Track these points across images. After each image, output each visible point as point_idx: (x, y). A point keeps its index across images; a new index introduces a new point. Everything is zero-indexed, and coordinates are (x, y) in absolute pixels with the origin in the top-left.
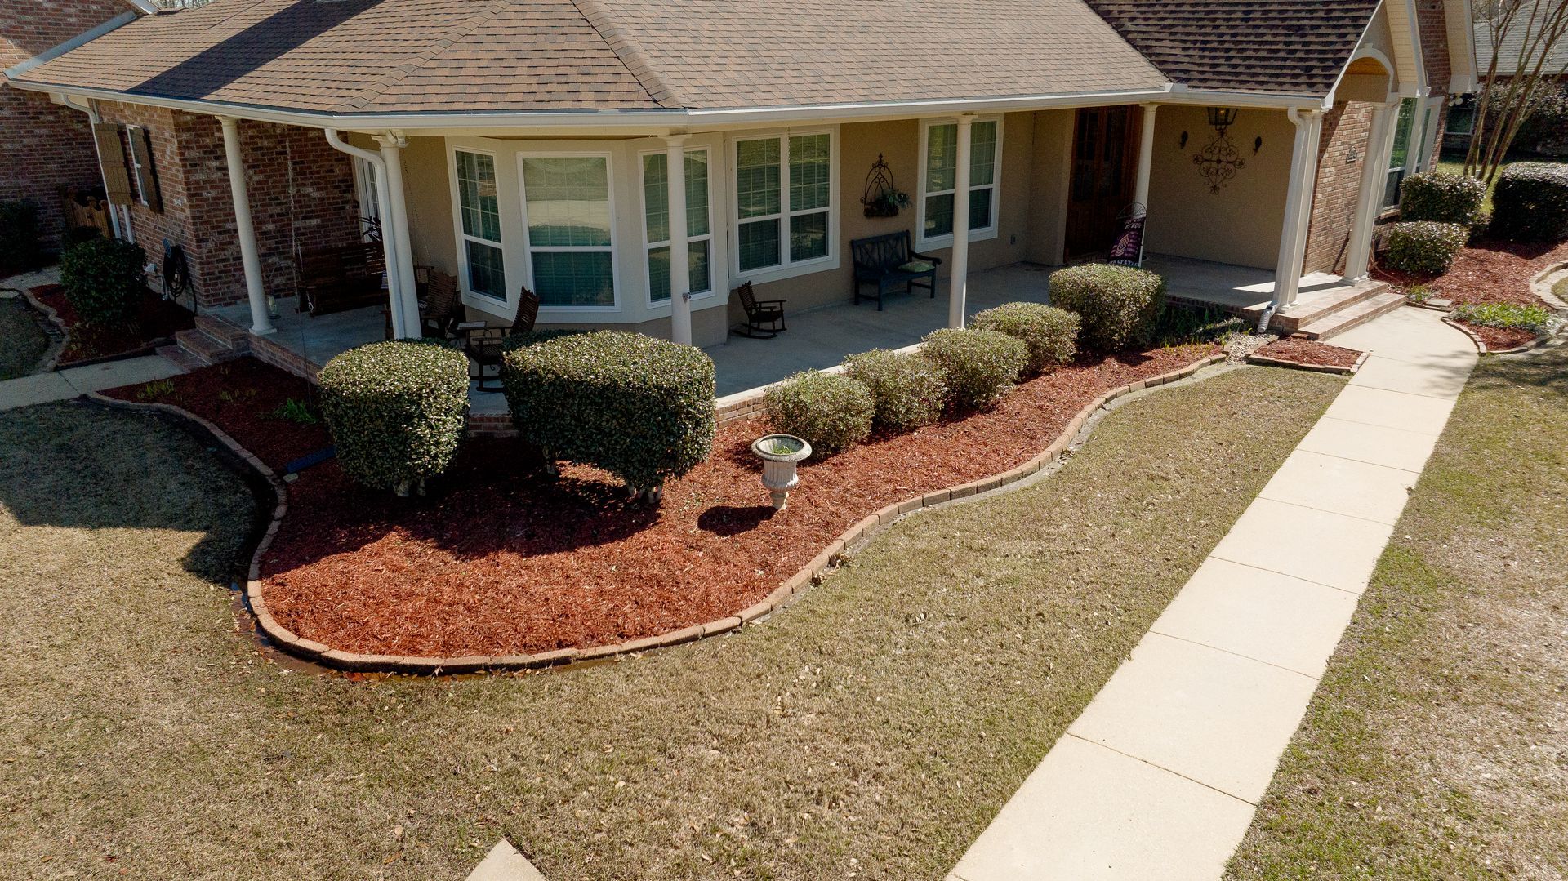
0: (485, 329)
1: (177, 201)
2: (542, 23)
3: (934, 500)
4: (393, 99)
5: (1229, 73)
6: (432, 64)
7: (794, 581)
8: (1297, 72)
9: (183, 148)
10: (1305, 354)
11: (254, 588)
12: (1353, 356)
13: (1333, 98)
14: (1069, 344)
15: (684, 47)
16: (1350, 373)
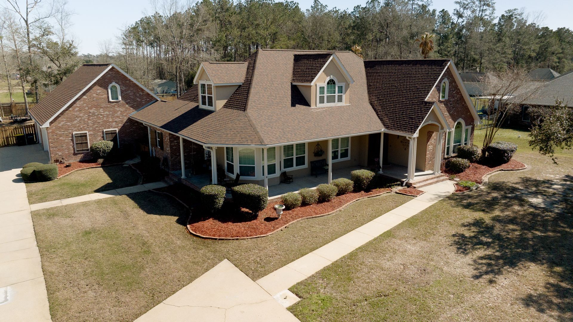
0: (229, 180)
1: (168, 149)
2: (243, 126)
3: (309, 218)
4: (215, 141)
5: (397, 127)
6: (223, 134)
7: (278, 230)
8: (410, 128)
9: (170, 138)
10: (409, 191)
11: (188, 226)
12: (420, 192)
13: (416, 135)
14: (351, 187)
15: (269, 130)
16: (416, 196)
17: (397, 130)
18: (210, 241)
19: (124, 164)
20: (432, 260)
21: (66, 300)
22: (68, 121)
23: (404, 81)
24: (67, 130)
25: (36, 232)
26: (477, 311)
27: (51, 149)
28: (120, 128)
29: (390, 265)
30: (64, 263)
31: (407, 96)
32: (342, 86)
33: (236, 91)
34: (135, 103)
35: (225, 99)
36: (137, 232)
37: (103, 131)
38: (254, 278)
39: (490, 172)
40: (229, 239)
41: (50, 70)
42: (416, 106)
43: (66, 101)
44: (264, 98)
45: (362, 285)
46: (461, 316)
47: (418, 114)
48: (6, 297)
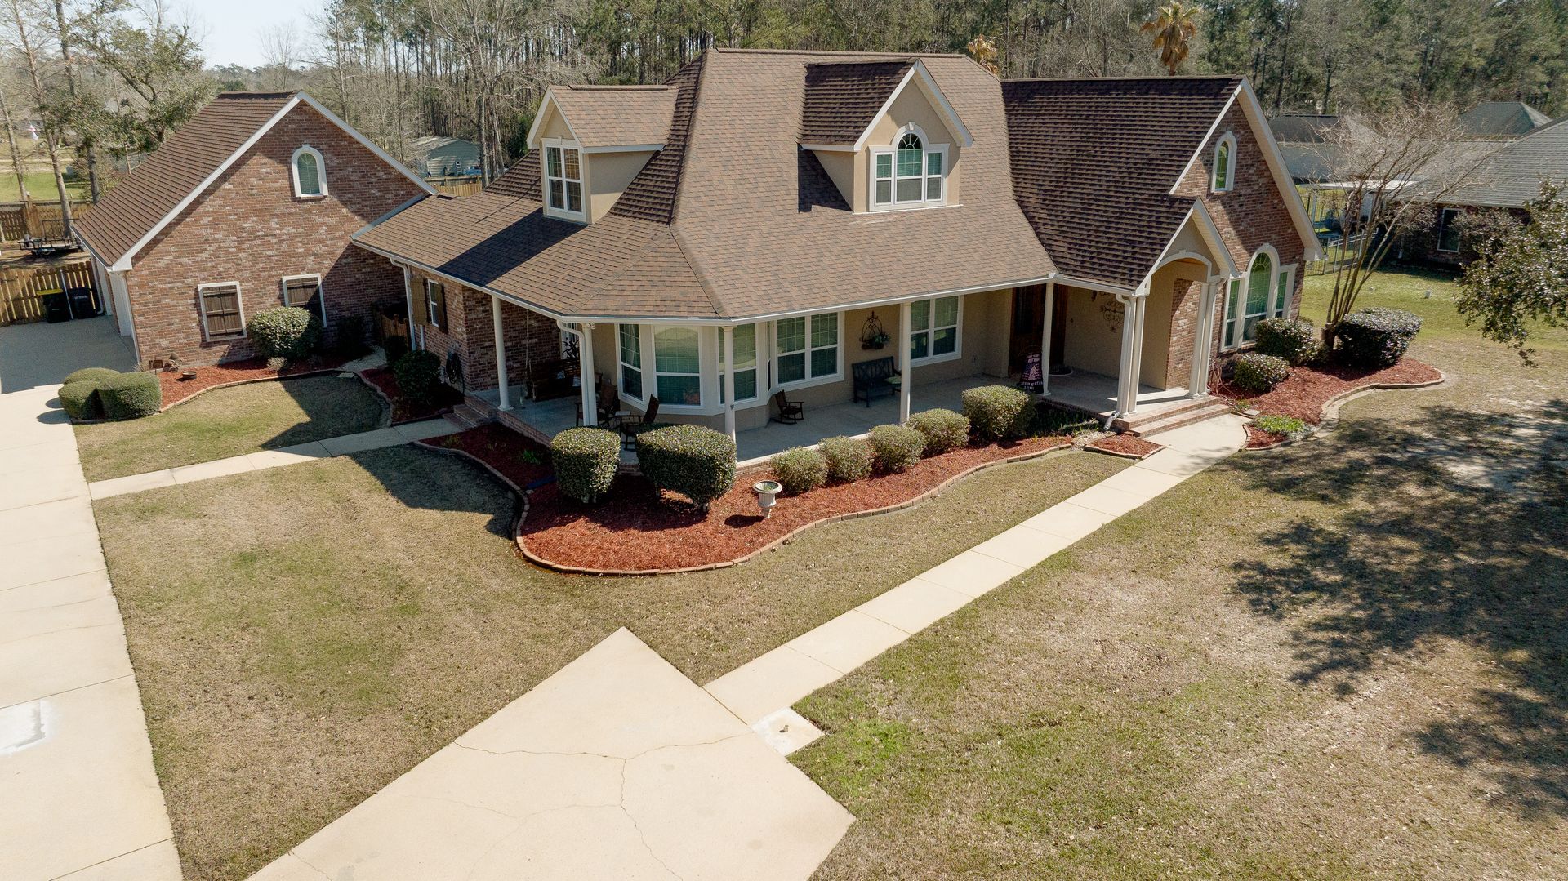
0: (630, 416)
1: (459, 329)
2: (665, 264)
3: (847, 518)
4: (590, 308)
5: (1090, 268)
6: (610, 288)
7: (762, 549)
8: (1125, 271)
9: (465, 300)
10: (1121, 445)
11: (520, 540)
12: (1152, 448)
13: (1143, 289)
14: (963, 435)
15: (737, 277)
16: (1140, 459)
17: (1090, 276)
18: (580, 580)
19: (341, 372)
20: (1180, 630)
21: (196, 736)
22: (182, 254)
23: (1113, 139)
24: (179, 277)
25: (109, 555)
26: (1296, 766)
27: (138, 331)
28: (327, 271)
29: (1065, 644)
30: (188, 639)
31: (1119, 182)
32: (940, 154)
33: (645, 168)
34: (367, 203)
35: (616, 191)
36: (381, 556)
37: (281, 281)
38: (700, 679)
39: (1344, 393)
40: (631, 575)
41: (125, 110)
42: (1144, 210)
43: (176, 196)
44: (722, 188)
45: (989, 696)
46: (1255, 777)
47: (1150, 233)
48: (38, 727)
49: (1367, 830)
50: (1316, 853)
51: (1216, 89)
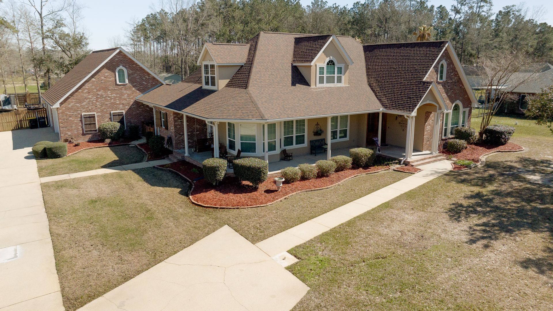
0: (231, 157)
1: (172, 128)
2: (244, 102)
3: (308, 191)
4: (218, 116)
5: (395, 107)
6: (224, 110)
7: (277, 201)
8: (408, 107)
9: (174, 117)
10: (407, 169)
11: (190, 197)
12: (418, 170)
13: (414, 114)
14: (350, 164)
15: (270, 106)
16: (414, 173)
17: (395, 109)
18: (211, 210)
19: (130, 144)
20: (430, 228)
21: (71, 257)
22: (77, 103)
23: (403, 63)
24: (76, 111)
25: (45, 200)
26: (475, 273)
27: (61, 129)
28: (127, 110)
29: (387, 232)
30: (71, 226)
31: (405, 77)
32: (341, 68)
33: (238, 71)
34: (142, 86)
35: (227, 79)
36: (141, 201)
37: (111, 113)
38: (253, 242)
39: (487, 153)
40: (230, 208)
41: (61, 61)
42: (414, 86)
43: (76, 83)
44: (265, 77)
45: (360, 248)
46: (459, 276)
47: (416, 94)
48: (16, 254)
49: (503, 295)
50: (484, 302)
51: (439, 45)
